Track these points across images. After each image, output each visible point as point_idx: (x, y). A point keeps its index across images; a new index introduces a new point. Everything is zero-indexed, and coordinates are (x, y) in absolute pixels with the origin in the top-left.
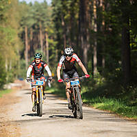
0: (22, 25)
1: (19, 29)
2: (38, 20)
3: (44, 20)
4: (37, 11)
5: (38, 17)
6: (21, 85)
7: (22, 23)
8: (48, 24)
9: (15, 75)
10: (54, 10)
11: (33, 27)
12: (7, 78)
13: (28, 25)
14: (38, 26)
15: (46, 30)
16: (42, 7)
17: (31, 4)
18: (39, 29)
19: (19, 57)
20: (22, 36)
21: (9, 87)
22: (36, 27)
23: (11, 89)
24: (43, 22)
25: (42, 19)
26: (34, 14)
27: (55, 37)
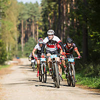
0: (19, 19)
1: (17, 22)
2: (32, 15)
3: (36, 16)
4: (31, 9)
5: (31, 13)
6: (17, 62)
7: (20, 17)
8: (38, 19)
9: (14, 55)
10: (43, 9)
11: (28, 20)
12: (7, 57)
13: (24, 19)
14: (31, 20)
15: (37, 23)
16: (34, 6)
17: (26, 4)
18: (32, 22)
19: (17, 42)
20: (19, 27)
21: (9, 63)
22: (30, 20)
23: (10, 65)
24: (35, 17)
25: (34, 15)
26: (28, 11)
27: (44, 28)
